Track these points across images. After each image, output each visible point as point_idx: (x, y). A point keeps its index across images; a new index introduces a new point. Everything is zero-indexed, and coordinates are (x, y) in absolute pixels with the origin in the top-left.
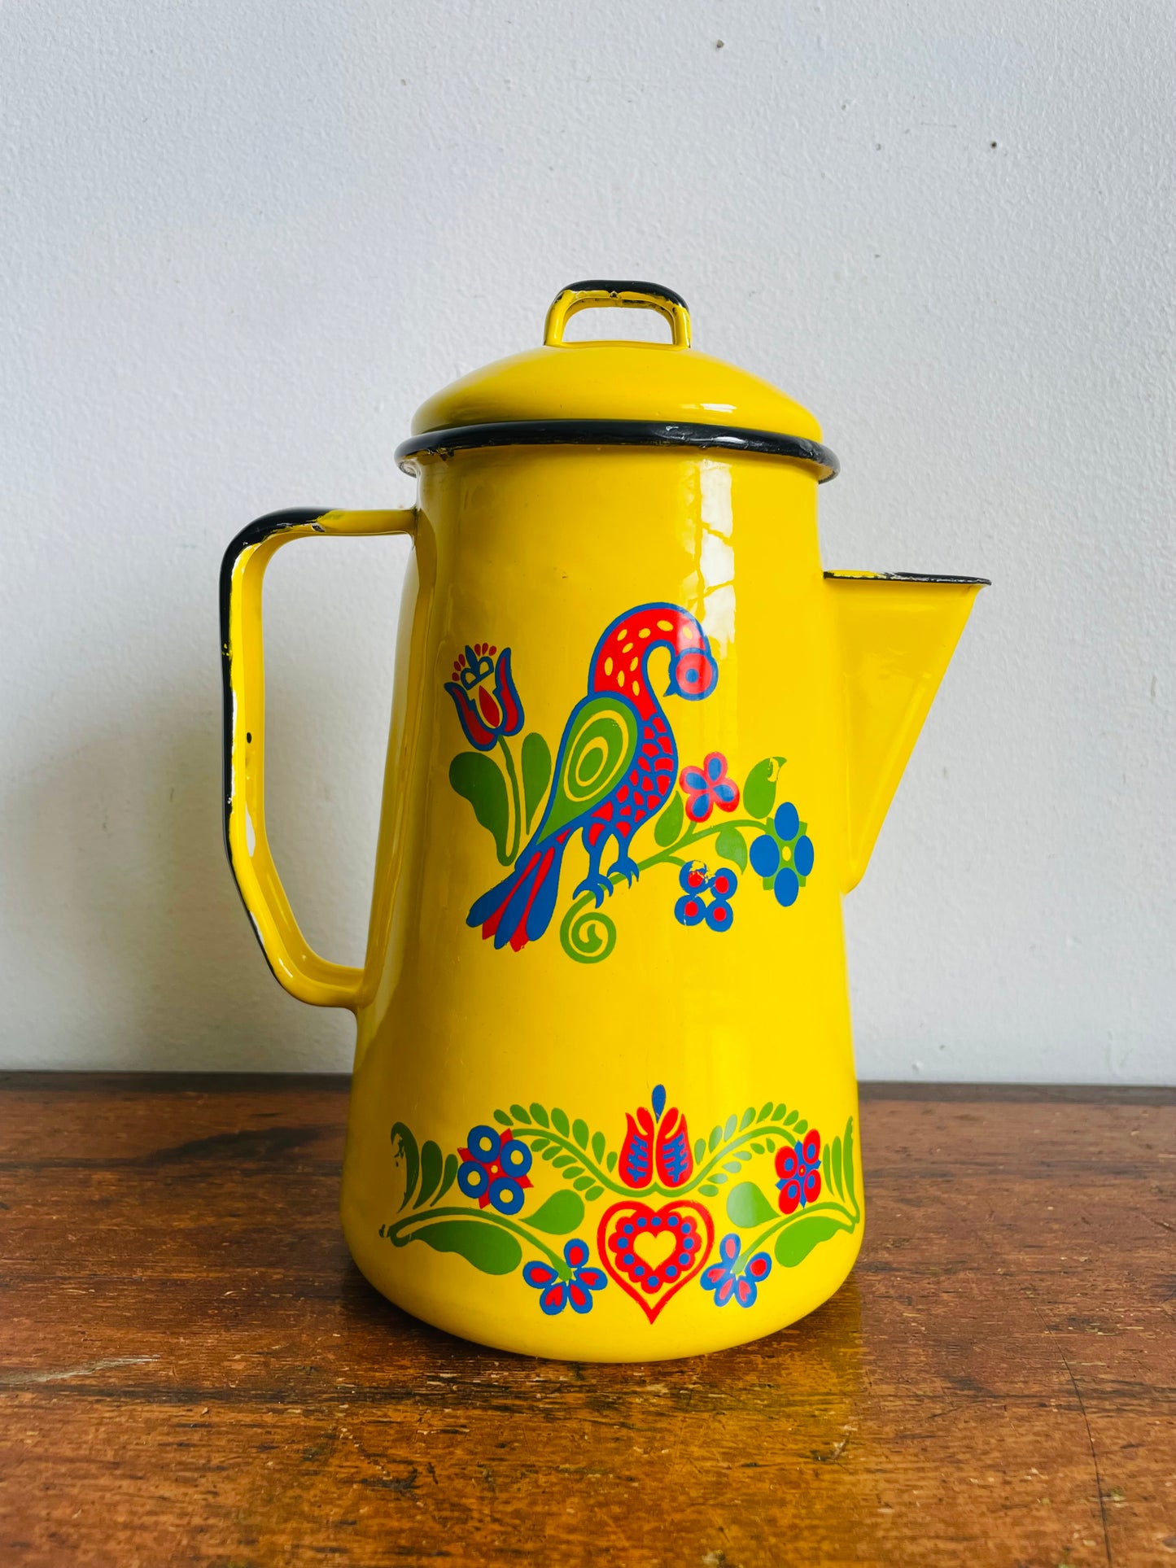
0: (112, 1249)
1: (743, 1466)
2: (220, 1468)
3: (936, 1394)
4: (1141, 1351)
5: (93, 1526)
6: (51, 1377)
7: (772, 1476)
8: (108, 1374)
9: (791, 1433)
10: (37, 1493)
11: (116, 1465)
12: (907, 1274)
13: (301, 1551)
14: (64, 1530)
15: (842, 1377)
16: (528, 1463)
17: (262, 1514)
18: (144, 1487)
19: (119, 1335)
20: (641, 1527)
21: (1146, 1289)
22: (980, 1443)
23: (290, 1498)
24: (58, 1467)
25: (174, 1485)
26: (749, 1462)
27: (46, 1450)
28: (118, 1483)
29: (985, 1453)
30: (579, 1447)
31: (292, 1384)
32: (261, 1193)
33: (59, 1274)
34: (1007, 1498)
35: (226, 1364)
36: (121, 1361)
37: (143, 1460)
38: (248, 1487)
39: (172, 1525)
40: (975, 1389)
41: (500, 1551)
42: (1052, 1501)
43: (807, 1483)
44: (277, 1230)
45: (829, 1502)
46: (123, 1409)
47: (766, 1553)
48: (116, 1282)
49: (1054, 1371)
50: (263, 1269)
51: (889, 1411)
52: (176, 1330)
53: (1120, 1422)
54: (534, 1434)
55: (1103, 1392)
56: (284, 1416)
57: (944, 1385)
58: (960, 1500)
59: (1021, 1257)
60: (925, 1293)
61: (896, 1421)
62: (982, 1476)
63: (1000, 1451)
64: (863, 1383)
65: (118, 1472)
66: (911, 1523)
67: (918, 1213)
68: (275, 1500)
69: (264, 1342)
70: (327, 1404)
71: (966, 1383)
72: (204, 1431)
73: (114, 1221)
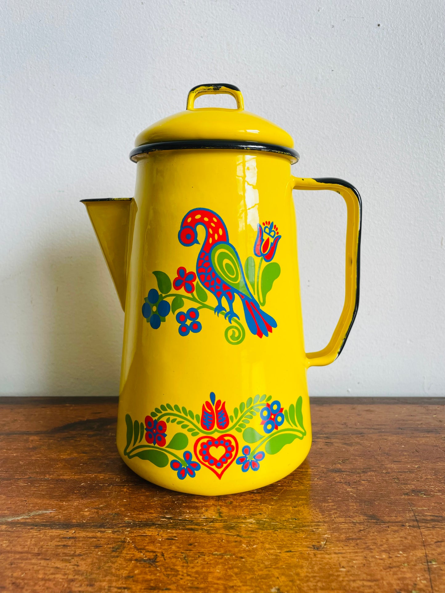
0: (37, 467)
1: (286, 552)
2: (79, 555)
3: (361, 521)
4: (441, 503)
5: (29, 579)
6: (13, 519)
7: (297, 556)
8: (35, 517)
9: (305, 538)
10: (8, 566)
11: (38, 554)
12: (348, 473)
13: (112, 588)
14: (18, 581)
15: (324, 515)
16: (201, 551)
17: (96, 574)
18: (50, 563)
19: (40, 501)
20: (246, 577)
21: (442, 478)
22: (379, 541)
23: (107, 567)
24: (16, 555)
25: (62, 562)
26: (288, 550)
27: (11, 549)
28: (39, 562)
29: (381, 545)
30: (221, 545)
31: (108, 521)
32: (95, 444)
33: (16, 477)
34: (390, 564)
35: (82, 513)
36: (40, 512)
37: (49, 552)
38: (91, 563)
39: (61, 579)
40: (376, 519)
41: (191, 587)
42: (408, 565)
43: (311, 558)
44: (102, 458)
45: (321, 566)
46: (41, 531)
47: (295, 587)
48: (39, 480)
49: (407, 512)
50: (96, 474)
51: (343, 529)
52: (62, 499)
53: (434, 532)
54: (203, 540)
55: (427, 520)
56: (105, 533)
57: (364, 518)
58: (372, 565)
59: (392, 466)
60: (355, 481)
61: (346, 533)
62: (380, 555)
63: (387, 545)
64: (332, 517)
65: (39, 557)
66: (353, 574)
67: (351, 449)
68: (101, 568)
69: (97, 504)
70: (121, 528)
71: (373, 517)
72: (73, 540)
73: (38, 456)
